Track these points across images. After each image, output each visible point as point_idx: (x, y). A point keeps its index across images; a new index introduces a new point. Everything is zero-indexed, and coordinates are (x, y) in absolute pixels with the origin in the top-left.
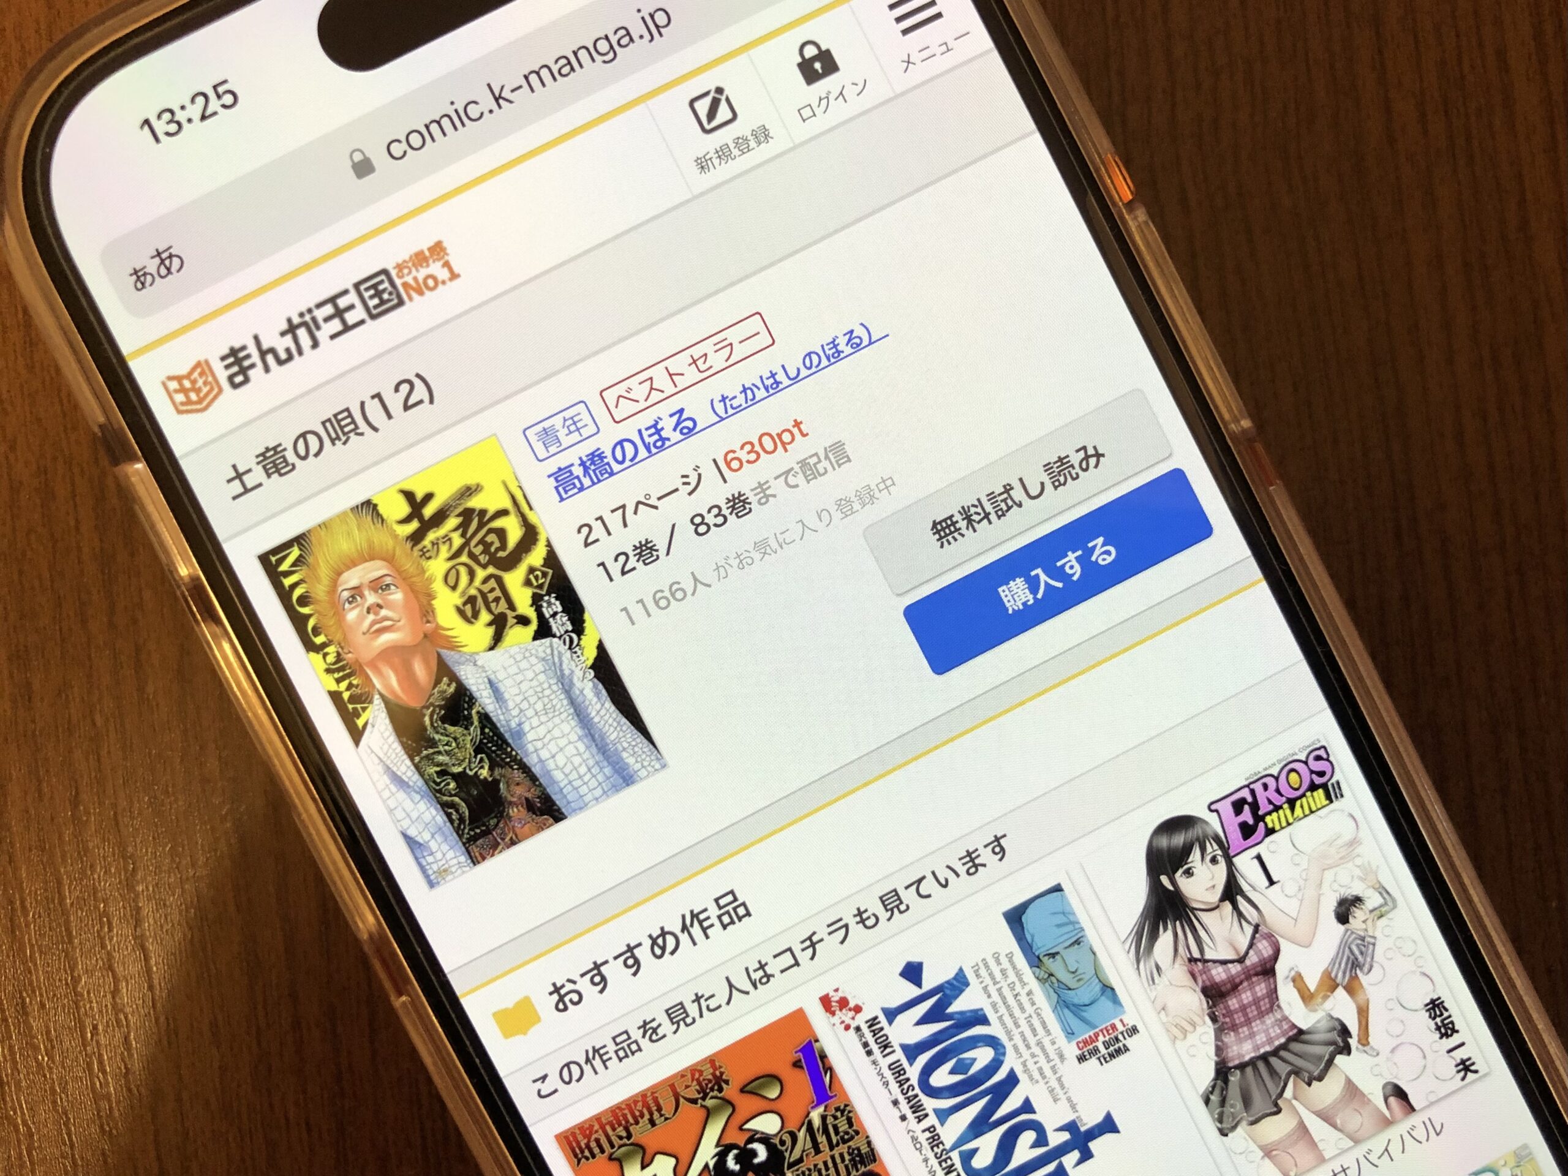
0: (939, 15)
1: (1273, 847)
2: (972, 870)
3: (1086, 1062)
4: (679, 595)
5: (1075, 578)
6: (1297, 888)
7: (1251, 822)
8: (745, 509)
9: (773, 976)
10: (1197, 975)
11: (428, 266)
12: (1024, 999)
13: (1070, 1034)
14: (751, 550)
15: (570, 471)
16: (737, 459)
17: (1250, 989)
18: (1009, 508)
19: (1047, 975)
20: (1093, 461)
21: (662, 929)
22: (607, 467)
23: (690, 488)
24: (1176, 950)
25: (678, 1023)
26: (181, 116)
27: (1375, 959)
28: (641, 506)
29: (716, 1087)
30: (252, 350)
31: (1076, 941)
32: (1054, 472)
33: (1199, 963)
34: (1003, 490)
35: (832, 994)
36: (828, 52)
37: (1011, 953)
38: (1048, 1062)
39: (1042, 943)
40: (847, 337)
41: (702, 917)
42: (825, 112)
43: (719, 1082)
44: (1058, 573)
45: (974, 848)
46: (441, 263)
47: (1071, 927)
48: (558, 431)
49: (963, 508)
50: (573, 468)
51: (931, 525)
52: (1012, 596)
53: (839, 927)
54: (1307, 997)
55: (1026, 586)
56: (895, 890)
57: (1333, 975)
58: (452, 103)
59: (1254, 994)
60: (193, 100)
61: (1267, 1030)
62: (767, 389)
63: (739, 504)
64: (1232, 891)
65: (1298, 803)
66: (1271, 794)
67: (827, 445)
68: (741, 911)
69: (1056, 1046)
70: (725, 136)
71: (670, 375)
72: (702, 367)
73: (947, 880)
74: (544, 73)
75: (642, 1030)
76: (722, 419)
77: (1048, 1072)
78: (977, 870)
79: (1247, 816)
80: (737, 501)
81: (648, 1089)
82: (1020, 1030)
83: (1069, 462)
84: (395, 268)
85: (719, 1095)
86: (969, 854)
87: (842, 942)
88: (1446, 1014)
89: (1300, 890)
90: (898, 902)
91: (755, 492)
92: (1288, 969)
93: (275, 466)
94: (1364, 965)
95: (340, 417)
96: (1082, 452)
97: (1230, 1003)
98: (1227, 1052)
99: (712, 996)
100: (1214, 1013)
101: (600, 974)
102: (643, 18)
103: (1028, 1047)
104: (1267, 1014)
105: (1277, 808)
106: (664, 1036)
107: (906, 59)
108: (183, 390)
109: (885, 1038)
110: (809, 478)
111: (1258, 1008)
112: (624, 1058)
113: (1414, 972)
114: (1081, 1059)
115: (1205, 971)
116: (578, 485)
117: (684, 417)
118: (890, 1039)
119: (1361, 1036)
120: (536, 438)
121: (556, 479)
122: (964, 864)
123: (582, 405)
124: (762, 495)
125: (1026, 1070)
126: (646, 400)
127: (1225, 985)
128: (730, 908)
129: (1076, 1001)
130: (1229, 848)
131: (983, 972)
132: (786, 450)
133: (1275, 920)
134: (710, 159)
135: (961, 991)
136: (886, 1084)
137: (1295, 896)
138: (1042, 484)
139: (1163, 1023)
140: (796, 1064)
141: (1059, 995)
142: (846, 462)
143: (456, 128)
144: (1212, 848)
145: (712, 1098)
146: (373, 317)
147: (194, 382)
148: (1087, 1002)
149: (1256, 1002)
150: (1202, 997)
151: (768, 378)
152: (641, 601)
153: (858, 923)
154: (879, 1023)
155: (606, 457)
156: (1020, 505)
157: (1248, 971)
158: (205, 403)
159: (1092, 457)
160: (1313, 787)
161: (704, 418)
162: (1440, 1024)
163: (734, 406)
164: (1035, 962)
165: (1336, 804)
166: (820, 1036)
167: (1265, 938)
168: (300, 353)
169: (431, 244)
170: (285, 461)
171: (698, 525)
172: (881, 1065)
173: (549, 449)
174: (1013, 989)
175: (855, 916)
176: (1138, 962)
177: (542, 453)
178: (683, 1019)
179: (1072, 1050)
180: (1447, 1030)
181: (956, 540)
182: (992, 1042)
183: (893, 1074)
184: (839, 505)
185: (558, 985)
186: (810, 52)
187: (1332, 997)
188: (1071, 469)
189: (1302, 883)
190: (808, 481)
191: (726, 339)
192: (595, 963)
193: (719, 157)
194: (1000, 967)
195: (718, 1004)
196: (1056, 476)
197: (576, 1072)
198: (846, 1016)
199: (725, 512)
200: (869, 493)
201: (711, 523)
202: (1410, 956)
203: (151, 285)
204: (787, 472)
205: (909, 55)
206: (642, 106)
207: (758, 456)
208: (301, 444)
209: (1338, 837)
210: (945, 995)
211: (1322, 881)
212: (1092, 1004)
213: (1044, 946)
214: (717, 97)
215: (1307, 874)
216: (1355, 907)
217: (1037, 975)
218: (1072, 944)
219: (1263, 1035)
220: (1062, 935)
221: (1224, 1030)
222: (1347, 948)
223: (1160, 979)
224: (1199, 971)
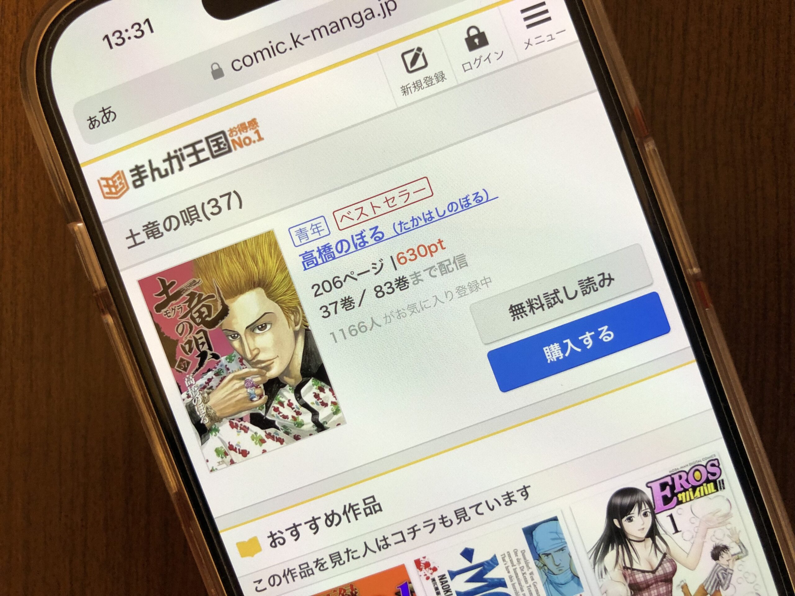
0: (549, 19)
1: (680, 512)
2: (509, 503)
4: (363, 329)
5: (588, 347)
6: (691, 536)
7: (669, 496)
8: (405, 286)
9: (390, 545)
10: (627, 576)
11: (247, 132)
12: (528, 577)
14: (405, 308)
15: (312, 254)
16: (405, 258)
17: (657, 589)
18: (555, 303)
19: (542, 565)
20: (607, 282)
21: (333, 511)
22: (332, 254)
23: (377, 270)
24: (617, 561)
25: (335, 563)
26: (125, 35)
27: (732, 582)
28: (348, 278)
30: (147, 168)
31: (561, 549)
32: (584, 285)
33: (629, 570)
34: (553, 292)
35: (421, 559)
36: (483, 33)
37: (524, 550)
40: (475, 195)
41: (355, 508)
42: (477, 67)
44: (579, 343)
45: (511, 491)
46: (253, 131)
47: (560, 541)
48: (307, 231)
49: (529, 299)
51: (509, 307)
52: (551, 353)
53: (431, 524)
55: (560, 348)
56: (464, 508)
57: (706, 588)
58: (270, 42)
59: (659, 592)
60: (132, 27)
62: (425, 221)
63: (402, 283)
64: (653, 533)
65: (698, 489)
66: (683, 481)
67: (455, 255)
68: (377, 508)
70: (420, 75)
71: (373, 207)
72: (391, 205)
73: (493, 507)
74: (323, 30)
75: (315, 564)
76: (399, 235)
78: (511, 503)
79: (667, 492)
80: (401, 281)
82: (523, 593)
83: (593, 281)
84: (228, 131)
86: (508, 494)
87: (431, 532)
89: (692, 537)
90: (465, 515)
91: (413, 277)
92: (680, 581)
93: (153, 233)
94: (724, 585)
95: (190, 210)
96: (601, 277)
97: (644, 595)
99: (356, 551)
101: (296, 530)
102: (381, 5)
105: (685, 490)
106: (327, 568)
107: (528, 42)
108: (108, 186)
109: (448, 586)
110: (443, 273)
112: (304, 577)
113: (752, 592)
115: (632, 575)
116: (315, 262)
117: (377, 232)
118: (451, 588)
120: (295, 234)
121: (303, 257)
123: (322, 218)
124: (415, 279)
126: (358, 219)
127: (642, 584)
128: (371, 505)
129: (557, 581)
130: (655, 509)
131: (507, 559)
132: (432, 256)
133: (676, 552)
134: (410, 88)
135: (493, 567)
137: (689, 540)
138: (576, 292)
140: (397, 594)
141: (548, 577)
142: (464, 266)
143: (270, 56)
144: (645, 508)
146: (214, 157)
147: (114, 182)
148: (563, 582)
150: (629, 589)
151: (427, 215)
152: (342, 330)
153: (440, 523)
154: (446, 578)
155: (332, 248)
156: (562, 302)
157: (657, 578)
158: (119, 194)
159: (607, 279)
160: (708, 481)
161: (389, 232)
163: (406, 228)
164: (537, 556)
165: (720, 493)
166: (412, 581)
167: (669, 562)
168: (173, 172)
169: (250, 119)
170: (158, 230)
171: (378, 292)
173: (302, 240)
174: (522, 570)
175: (440, 519)
177: (297, 242)
178: (339, 561)
181: (522, 317)
184: (458, 290)
185: (273, 533)
186: (473, 32)
188: (594, 285)
189: (695, 534)
190: (442, 275)
191: (406, 190)
192: (294, 524)
193: (415, 87)
194: (517, 557)
195: (358, 556)
196: (584, 288)
197: (277, 580)
198: (428, 572)
199: (394, 286)
200: (476, 285)
201: (385, 291)
202: (751, 583)
203: (98, 127)
204: (431, 268)
205: (529, 40)
206: (375, 54)
207: (416, 257)
208: (168, 221)
209: (719, 511)
210: (484, 568)
211: (706, 534)
212: (565, 584)
213: (543, 549)
214: (418, 53)
215: (698, 529)
216: (724, 551)
217: (537, 564)
218: (559, 550)
220: (554, 545)
222: (716, 574)
223: (606, 576)
224: (629, 575)
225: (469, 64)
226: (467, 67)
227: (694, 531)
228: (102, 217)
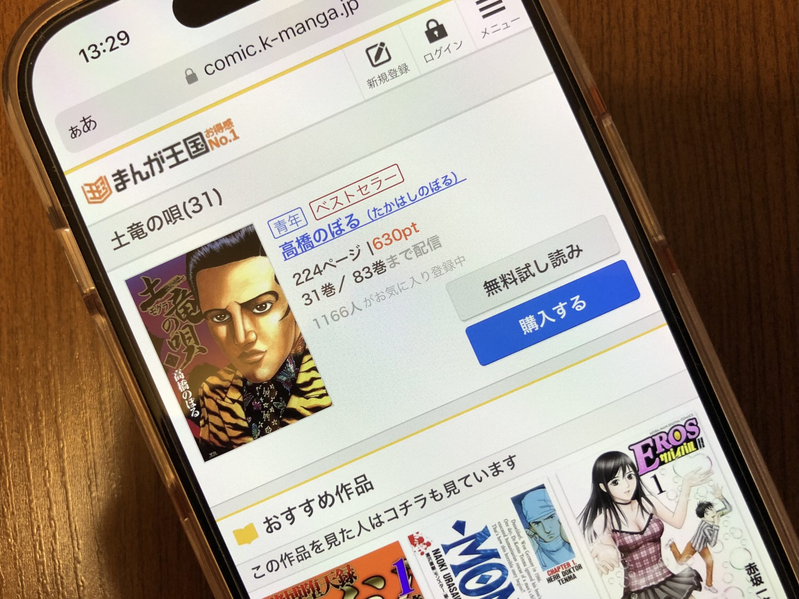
0: (503, 8)
1: (663, 472)
2: (496, 474)
3: (552, 583)
4: (345, 314)
5: (562, 317)
6: (675, 496)
7: (652, 457)
8: (382, 269)
9: (384, 522)
10: (617, 539)
11: (223, 132)
12: (520, 546)
13: (544, 566)
14: (384, 291)
15: (291, 245)
16: (380, 242)
17: (646, 549)
18: (528, 277)
19: (533, 534)
20: (576, 253)
21: (326, 492)
22: (311, 243)
23: (355, 256)
24: (606, 525)
25: (331, 544)
26: (100, 48)
27: (718, 539)
28: (327, 265)
29: (349, 580)
30: (129, 172)
31: (550, 516)
32: (554, 258)
33: (618, 533)
34: (525, 267)
35: (415, 534)
36: (442, 25)
37: (514, 520)
38: (531, 581)
39: (532, 516)
40: (444, 178)
41: (347, 487)
42: (438, 58)
43: (351, 577)
44: (553, 314)
45: (498, 462)
46: (229, 131)
47: (548, 508)
48: (286, 223)
49: (502, 275)
50: (292, 243)
51: (484, 283)
52: (527, 325)
53: (421, 499)
54: (678, 556)
55: (535, 320)
56: (453, 482)
57: (693, 546)
58: (240, 46)
59: (648, 552)
60: (107, 41)
61: (654, 573)
62: (398, 205)
63: (379, 267)
64: (639, 495)
65: (679, 449)
66: (664, 442)
67: (429, 237)
68: (368, 486)
69: (536, 572)
70: (384, 68)
71: (347, 196)
72: (364, 192)
73: (481, 478)
74: (290, 32)
75: (312, 546)
76: (373, 221)
77: (531, 586)
78: (498, 474)
79: (650, 453)
80: (378, 265)
81: (313, 578)
82: (517, 562)
83: (562, 253)
84: (205, 132)
85: (351, 584)
86: (494, 465)
87: (422, 507)
88: (757, 572)
89: (677, 497)
90: (454, 488)
91: (389, 261)
92: (668, 540)
93: (137, 233)
94: (711, 541)
95: (172, 209)
96: (570, 249)
97: (634, 556)
98: (631, 584)
99: (351, 531)
100: (624, 561)
101: (291, 514)
102: (344, 5)
103: (521, 572)
104: (655, 564)
105: (667, 451)
106: (323, 550)
107: (484, 31)
108: (92, 191)
109: (442, 561)
110: (418, 255)
111: (650, 560)
112: (301, 560)
113: (740, 548)
114: (550, 580)
115: (621, 538)
116: (295, 252)
117: (352, 219)
118: (445, 562)
119: (708, 581)
120: (274, 226)
121: (283, 248)
122: (491, 470)
123: (300, 209)
124: (392, 262)
125: (519, 584)
126: (333, 209)
127: (631, 546)
128: (362, 484)
129: (549, 549)
130: (638, 471)
131: (498, 529)
132: (407, 239)
133: (662, 513)
134: (375, 81)
135: (486, 539)
136: (442, 586)
137: (674, 500)
138: (547, 264)
139: (596, 565)
140: (393, 571)
141: (539, 545)
142: (439, 247)
143: (241, 59)
144: (629, 470)
145: (347, 585)
146: (192, 157)
147: (98, 187)
148: (555, 550)
149: (649, 556)
150: (619, 552)
151: (399, 200)
153: (431, 497)
154: (440, 552)
155: (310, 238)
156: (534, 275)
157: (645, 539)
158: (103, 199)
159: (575, 251)
160: (688, 440)
161: (364, 220)
162: (753, 578)
163: (380, 214)
164: (528, 525)
165: (700, 451)
166: (407, 557)
167: (656, 522)
168: (153, 175)
169: (225, 120)
170: (142, 231)
171: (357, 277)
172: (439, 575)
173: (281, 232)
174: (514, 540)
175: (430, 493)
176: (584, 529)
177: (277, 234)
178: (334, 542)
179: (544, 575)
180: (757, 581)
181: (497, 292)
182: (501, 567)
183: (446, 581)
184: (434, 270)
185: (269, 518)
186: (432, 25)
187: (691, 559)
188: (563, 257)
189: (679, 493)
190: (417, 257)
191: (378, 178)
192: (289, 508)
193: (380, 80)
194: (508, 527)
195: (353, 535)
196: (555, 260)
197: (275, 566)
198: (422, 547)
199: (372, 271)
200: (450, 264)
201: (364, 277)
202: (738, 538)
203: (79, 136)
204: (406, 251)
205: (486, 29)
206: (341, 51)
207: (391, 241)
208: (151, 222)
209: (700, 469)
210: (477, 540)
211: (690, 492)
212: (557, 550)
214: (381, 48)
215: (681, 488)
216: (708, 508)
217: (528, 533)
218: (548, 518)
219: (652, 575)
220: (543, 512)
221: (630, 571)
222: (702, 531)
223: (596, 540)
224: (618, 537)
225: (430, 55)
227: (678, 489)
228: (88, 222)
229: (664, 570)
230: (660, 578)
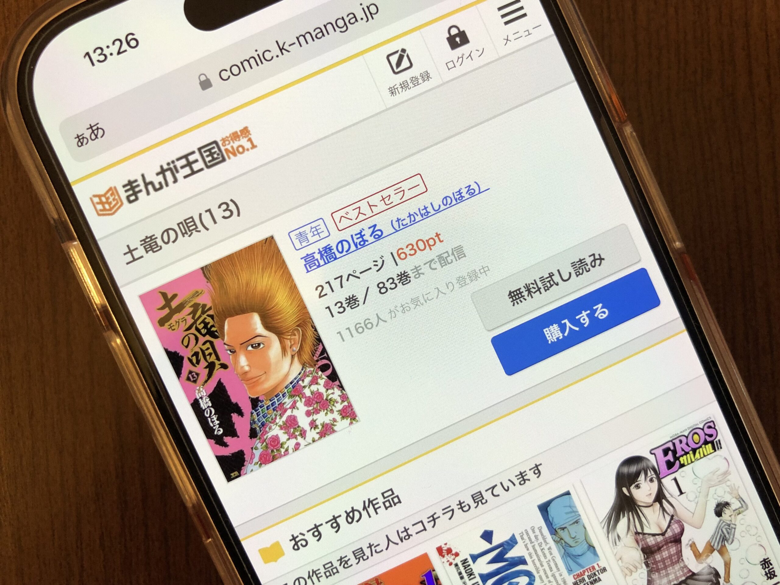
0: (525, 15)
1: (683, 474)
2: (523, 482)
4: (369, 326)
5: (586, 326)
6: (695, 497)
7: (672, 460)
8: (407, 280)
9: (412, 535)
10: (640, 541)
11: (239, 140)
12: (546, 552)
13: (570, 571)
14: (409, 303)
15: (313, 256)
16: (404, 253)
17: (667, 550)
18: (551, 286)
19: (559, 539)
20: (598, 262)
21: (352, 508)
22: (333, 254)
23: (379, 267)
24: (629, 528)
25: (359, 559)
26: (106, 52)
27: (735, 536)
28: (350, 276)
30: (140, 182)
31: (576, 521)
32: (576, 267)
33: (641, 535)
34: (548, 276)
35: (443, 546)
36: (464, 32)
37: (541, 527)
39: (558, 522)
40: (468, 188)
41: (374, 502)
42: (460, 65)
44: (577, 323)
45: (524, 471)
46: (247, 139)
47: (573, 514)
48: (307, 234)
49: (526, 284)
50: (314, 255)
51: (508, 293)
52: (551, 334)
53: (449, 511)
54: (698, 555)
55: (559, 329)
56: (480, 492)
57: (712, 544)
58: (256, 51)
59: (669, 553)
60: (113, 43)
61: (676, 572)
62: (422, 216)
63: (404, 277)
64: (660, 497)
65: (698, 451)
66: (684, 445)
67: (453, 247)
68: (396, 500)
69: (562, 577)
70: (406, 76)
71: (370, 206)
72: (387, 202)
73: (508, 487)
74: (308, 36)
75: (339, 562)
76: (397, 231)
78: (525, 482)
79: (670, 457)
80: (403, 276)
82: (543, 568)
83: (585, 262)
84: (221, 140)
86: (521, 474)
87: (450, 519)
88: (771, 567)
89: (696, 497)
90: (481, 498)
91: (413, 271)
92: (688, 540)
93: (151, 247)
94: (729, 539)
95: (187, 221)
96: (592, 257)
97: (656, 557)
98: (654, 584)
99: (379, 545)
100: (647, 562)
101: (318, 531)
102: (363, 9)
103: (547, 577)
104: (676, 564)
105: (686, 453)
106: (351, 565)
107: (506, 38)
108: (101, 203)
109: (471, 570)
110: (442, 265)
111: (671, 560)
112: (329, 576)
113: (756, 544)
115: (644, 540)
116: (317, 264)
117: (376, 229)
118: (473, 571)
119: (726, 578)
120: (295, 237)
121: (306, 261)
123: (321, 220)
124: (416, 273)
126: (356, 219)
127: (654, 547)
128: (390, 498)
129: (574, 553)
130: (659, 474)
131: (525, 537)
132: (431, 249)
133: (682, 513)
134: (397, 88)
135: (514, 546)
138: (570, 273)
140: (422, 583)
141: (565, 550)
142: (462, 257)
143: (258, 65)
144: (651, 474)
146: (208, 167)
147: (107, 199)
148: (580, 554)
149: (670, 557)
150: (641, 553)
151: (423, 210)
152: (348, 329)
153: (459, 509)
154: (468, 562)
155: (333, 249)
156: (557, 284)
157: (667, 540)
158: (113, 211)
159: (598, 260)
160: (706, 443)
161: (387, 229)
162: (767, 572)
163: (404, 224)
164: (553, 531)
165: (718, 452)
166: (436, 568)
167: (677, 523)
168: (167, 185)
169: (242, 128)
170: (156, 244)
171: (381, 288)
173: (302, 244)
174: (540, 546)
175: (458, 505)
177: (298, 246)
178: (362, 557)
179: (571, 580)
180: (771, 575)
181: (521, 302)
182: (528, 574)
184: (458, 280)
185: (295, 536)
186: (454, 31)
187: (711, 557)
188: (586, 266)
189: (698, 494)
190: (442, 267)
191: (401, 188)
192: (315, 525)
193: (402, 87)
194: (534, 534)
195: (381, 549)
196: (577, 269)
197: (303, 583)
198: (450, 557)
199: (396, 281)
200: (475, 274)
201: (388, 287)
202: (754, 535)
203: (86, 144)
204: (431, 261)
205: (508, 36)
206: (361, 57)
207: (416, 252)
208: (165, 234)
209: (719, 470)
210: (504, 549)
211: (708, 493)
212: (582, 555)
213: (558, 524)
214: (402, 54)
215: (700, 489)
216: (726, 508)
217: (554, 539)
218: (574, 523)
219: (673, 575)
220: (569, 518)
221: (652, 571)
222: (720, 530)
223: (620, 543)
224: (640, 539)
226: (451, 65)
228: (98, 235)
229: (685, 569)
230: (681, 577)
